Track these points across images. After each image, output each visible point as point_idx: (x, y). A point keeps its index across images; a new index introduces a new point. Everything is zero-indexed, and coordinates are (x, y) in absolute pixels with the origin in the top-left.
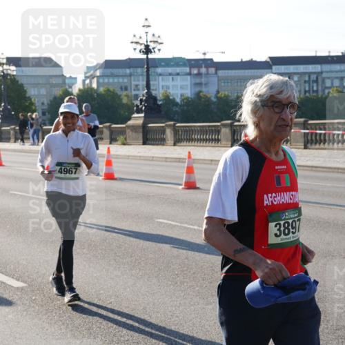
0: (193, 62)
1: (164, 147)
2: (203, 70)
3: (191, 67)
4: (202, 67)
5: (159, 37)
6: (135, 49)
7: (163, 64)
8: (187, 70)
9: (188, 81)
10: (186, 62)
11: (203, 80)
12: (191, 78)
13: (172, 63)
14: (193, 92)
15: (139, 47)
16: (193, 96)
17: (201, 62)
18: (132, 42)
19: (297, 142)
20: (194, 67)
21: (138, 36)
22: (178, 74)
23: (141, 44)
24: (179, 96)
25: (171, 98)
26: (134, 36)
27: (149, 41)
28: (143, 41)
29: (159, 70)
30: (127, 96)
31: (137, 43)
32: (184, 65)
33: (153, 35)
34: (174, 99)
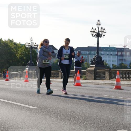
5: (104, 29)
6: (92, 35)
8: (116, 53)
9: (116, 58)
12: (118, 57)
14: (118, 63)
15: (94, 34)
16: (118, 65)
18: (91, 31)
21: (94, 29)
23: (95, 32)
24: (112, 65)
25: (108, 65)
26: (93, 28)
27: (99, 31)
28: (97, 31)
29: (103, 53)
30: (87, 64)
31: (93, 32)
33: (102, 28)
34: (109, 66)
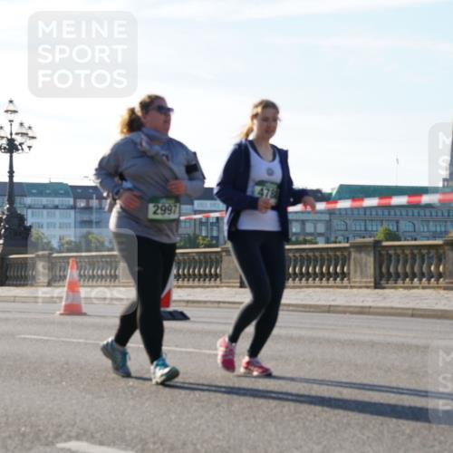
0: (79, 191)
1: (34, 288)
2: (94, 203)
3: (75, 199)
4: (92, 198)
7: (34, 191)
8: (71, 201)
10: (69, 189)
11: (94, 217)
12: (75, 213)
13: (48, 191)
17: (91, 191)
19: (230, 279)
20: (80, 198)
22: (56, 207)
29: (28, 200)
32: (66, 194)
